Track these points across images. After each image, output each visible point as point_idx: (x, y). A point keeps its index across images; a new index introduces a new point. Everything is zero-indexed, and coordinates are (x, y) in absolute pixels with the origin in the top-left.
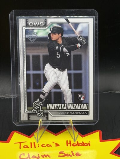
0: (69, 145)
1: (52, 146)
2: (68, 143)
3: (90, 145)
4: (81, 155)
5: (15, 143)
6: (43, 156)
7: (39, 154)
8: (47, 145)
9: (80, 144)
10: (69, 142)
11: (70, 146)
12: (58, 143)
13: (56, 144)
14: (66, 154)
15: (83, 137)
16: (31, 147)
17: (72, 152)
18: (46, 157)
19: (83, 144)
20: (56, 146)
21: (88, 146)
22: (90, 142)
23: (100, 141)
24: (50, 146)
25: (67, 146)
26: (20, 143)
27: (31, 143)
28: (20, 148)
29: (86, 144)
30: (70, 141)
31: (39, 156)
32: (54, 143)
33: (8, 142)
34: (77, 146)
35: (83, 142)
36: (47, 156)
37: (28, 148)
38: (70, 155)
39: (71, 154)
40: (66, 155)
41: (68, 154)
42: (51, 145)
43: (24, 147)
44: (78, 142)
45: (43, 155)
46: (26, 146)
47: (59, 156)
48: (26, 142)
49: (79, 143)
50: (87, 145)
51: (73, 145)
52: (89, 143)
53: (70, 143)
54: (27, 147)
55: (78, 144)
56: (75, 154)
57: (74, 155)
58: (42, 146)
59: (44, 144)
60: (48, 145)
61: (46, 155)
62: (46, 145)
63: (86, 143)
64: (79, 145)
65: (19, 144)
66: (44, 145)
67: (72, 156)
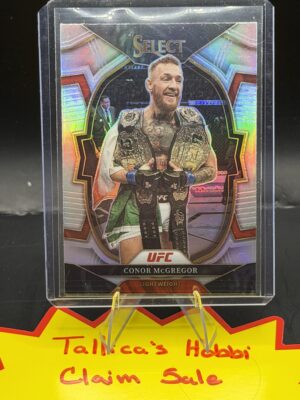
0: (193, 352)
1: (147, 353)
2: (192, 348)
3: (247, 357)
4: (221, 382)
5: (54, 339)
6: (121, 379)
7: (110, 373)
8: (135, 350)
9: (223, 353)
10: (193, 344)
11: (196, 355)
12: (165, 347)
13: (160, 347)
14: (182, 376)
15: (231, 333)
16: (95, 352)
17: (198, 372)
18: (129, 380)
19: (230, 353)
20: (159, 353)
21: (244, 358)
22: (249, 348)
23: (278, 347)
24: (144, 352)
25: (188, 354)
26: (67, 340)
27: (95, 342)
28: (66, 353)
29: (237, 354)
30: (197, 343)
31: (110, 378)
32: (154, 344)
33: (38, 335)
34: (214, 358)
35: (230, 347)
36: (133, 381)
37: (87, 353)
38: (191, 381)
39: (196, 379)
40: (182, 380)
41: (186, 377)
42: (147, 350)
43: (76, 351)
44: (216, 347)
45: (121, 375)
46: (80, 349)
47: (163, 381)
48: (82, 337)
49: (220, 348)
50: (239, 357)
51: (203, 355)
52: (246, 352)
53: (197, 349)
54: (84, 351)
55: (217, 353)
56: (205, 378)
57: (202, 382)
58: (123, 351)
59: (128, 347)
60: (139, 350)
61: (129, 375)
62: (132, 349)
63: (238, 351)
64: (218, 356)
65: (64, 341)
66: (126, 350)
67: (196, 383)
